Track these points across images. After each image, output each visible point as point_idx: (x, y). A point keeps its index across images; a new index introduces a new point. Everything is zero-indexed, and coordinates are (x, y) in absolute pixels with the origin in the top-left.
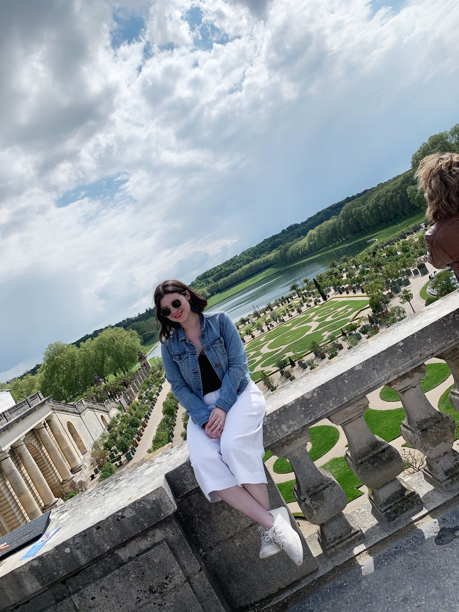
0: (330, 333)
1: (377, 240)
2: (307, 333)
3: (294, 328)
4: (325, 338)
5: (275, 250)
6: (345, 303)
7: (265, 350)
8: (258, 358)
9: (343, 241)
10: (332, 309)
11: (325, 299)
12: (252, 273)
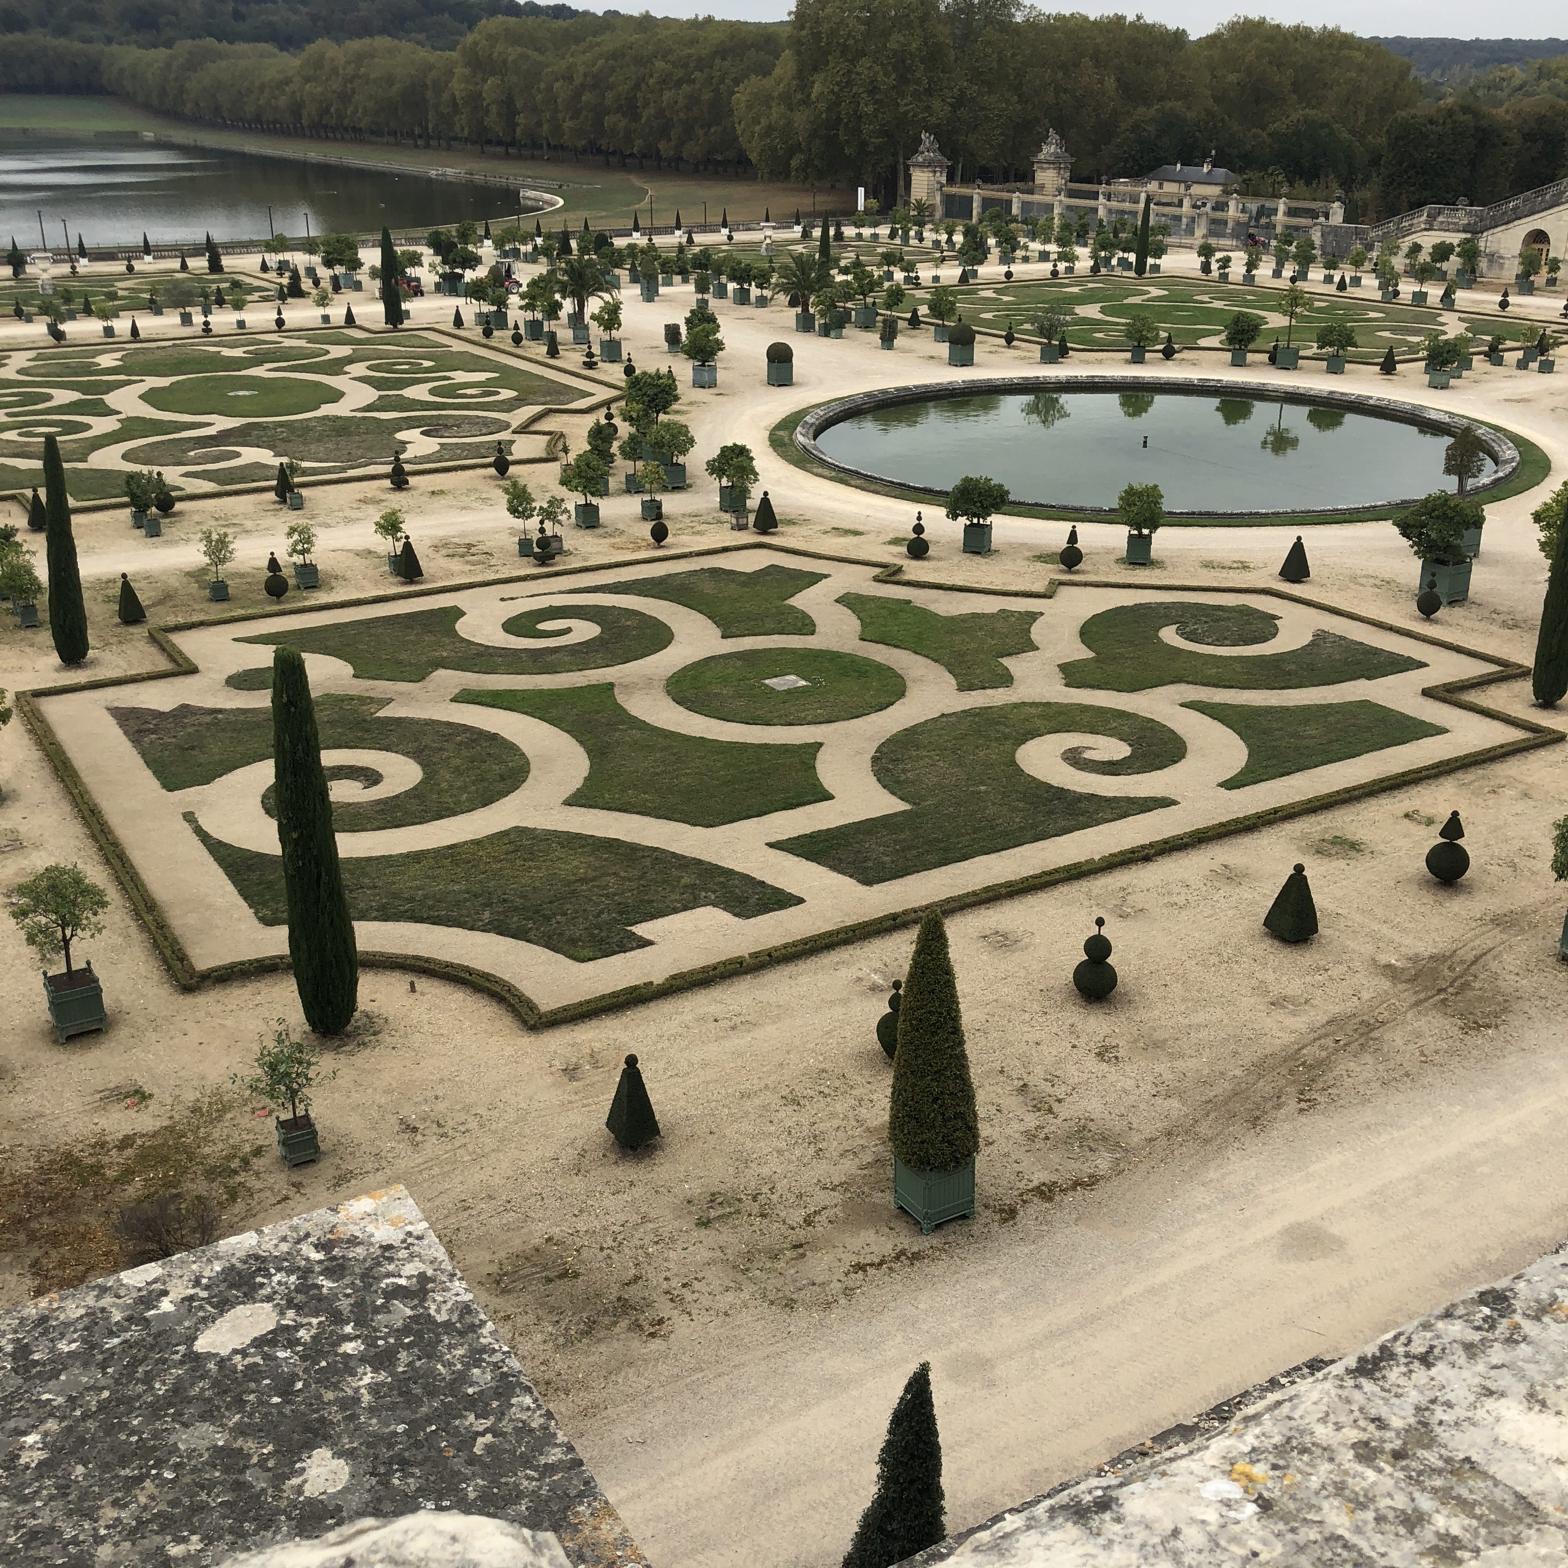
0: (433, 443)
2: (326, 410)
3: (259, 372)
4: (414, 451)
5: (141, 40)
6: (481, 363)
7: (130, 404)
8: (101, 425)
10: (427, 364)
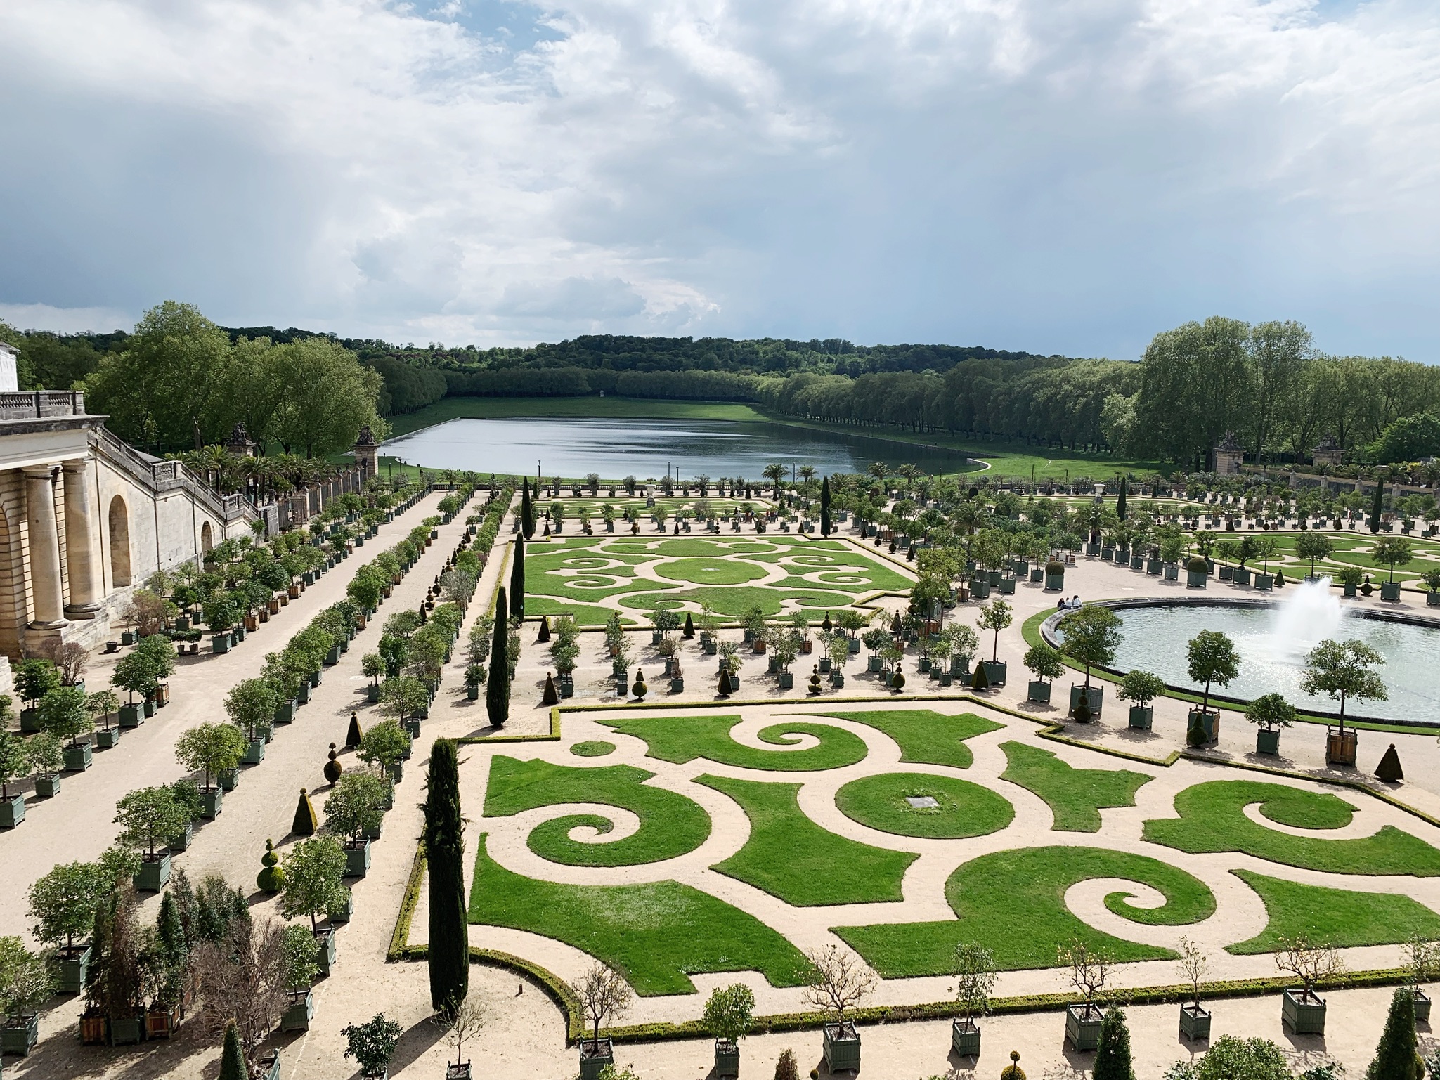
0: (799, 608)
1: (990, 466)
2: (752, 583)
3: (730, 558)
4: (784, 613)
5: (775, 373)
6: (860, 561)
7: (646, 571)
8: (622, 582)
9: (921, 431)
10: (829, 559)
11: (825, 531)
12: (702, 394)
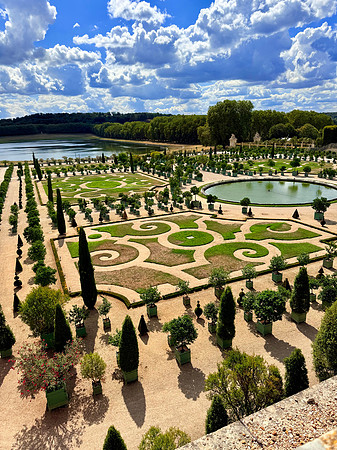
0: (135, 193)
2: (118, 187)
3: (108, 180)
4: (131, 194)
7: (83, 186)
8: (78, 190)
11: (132, 170)
